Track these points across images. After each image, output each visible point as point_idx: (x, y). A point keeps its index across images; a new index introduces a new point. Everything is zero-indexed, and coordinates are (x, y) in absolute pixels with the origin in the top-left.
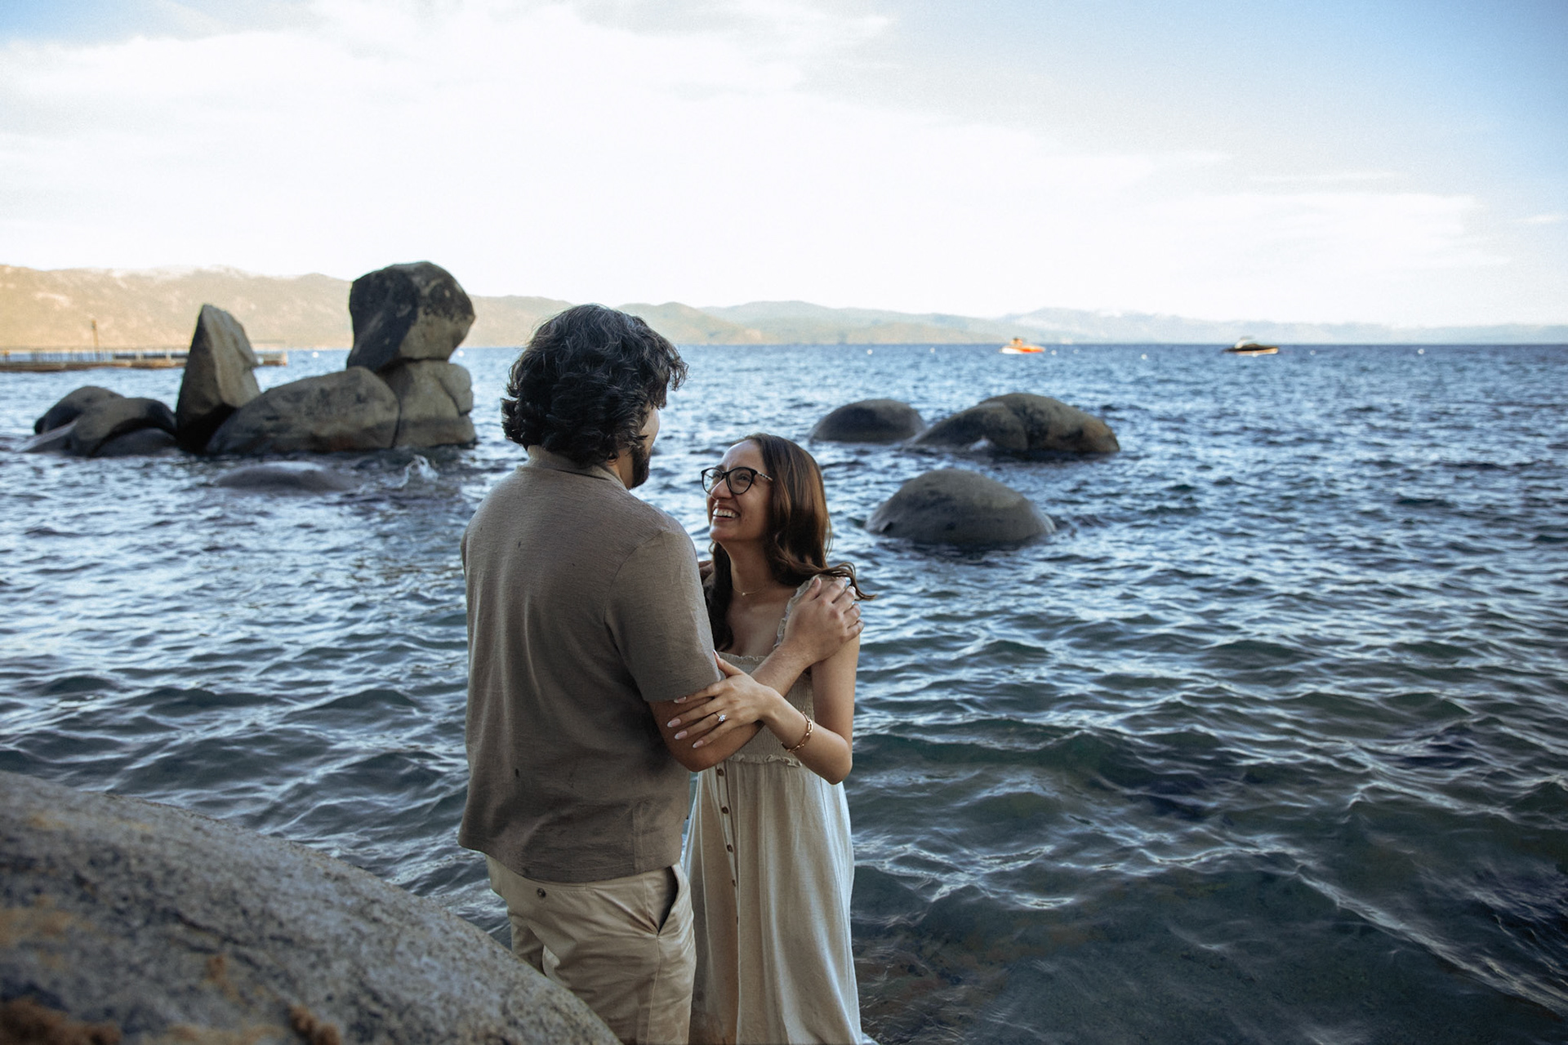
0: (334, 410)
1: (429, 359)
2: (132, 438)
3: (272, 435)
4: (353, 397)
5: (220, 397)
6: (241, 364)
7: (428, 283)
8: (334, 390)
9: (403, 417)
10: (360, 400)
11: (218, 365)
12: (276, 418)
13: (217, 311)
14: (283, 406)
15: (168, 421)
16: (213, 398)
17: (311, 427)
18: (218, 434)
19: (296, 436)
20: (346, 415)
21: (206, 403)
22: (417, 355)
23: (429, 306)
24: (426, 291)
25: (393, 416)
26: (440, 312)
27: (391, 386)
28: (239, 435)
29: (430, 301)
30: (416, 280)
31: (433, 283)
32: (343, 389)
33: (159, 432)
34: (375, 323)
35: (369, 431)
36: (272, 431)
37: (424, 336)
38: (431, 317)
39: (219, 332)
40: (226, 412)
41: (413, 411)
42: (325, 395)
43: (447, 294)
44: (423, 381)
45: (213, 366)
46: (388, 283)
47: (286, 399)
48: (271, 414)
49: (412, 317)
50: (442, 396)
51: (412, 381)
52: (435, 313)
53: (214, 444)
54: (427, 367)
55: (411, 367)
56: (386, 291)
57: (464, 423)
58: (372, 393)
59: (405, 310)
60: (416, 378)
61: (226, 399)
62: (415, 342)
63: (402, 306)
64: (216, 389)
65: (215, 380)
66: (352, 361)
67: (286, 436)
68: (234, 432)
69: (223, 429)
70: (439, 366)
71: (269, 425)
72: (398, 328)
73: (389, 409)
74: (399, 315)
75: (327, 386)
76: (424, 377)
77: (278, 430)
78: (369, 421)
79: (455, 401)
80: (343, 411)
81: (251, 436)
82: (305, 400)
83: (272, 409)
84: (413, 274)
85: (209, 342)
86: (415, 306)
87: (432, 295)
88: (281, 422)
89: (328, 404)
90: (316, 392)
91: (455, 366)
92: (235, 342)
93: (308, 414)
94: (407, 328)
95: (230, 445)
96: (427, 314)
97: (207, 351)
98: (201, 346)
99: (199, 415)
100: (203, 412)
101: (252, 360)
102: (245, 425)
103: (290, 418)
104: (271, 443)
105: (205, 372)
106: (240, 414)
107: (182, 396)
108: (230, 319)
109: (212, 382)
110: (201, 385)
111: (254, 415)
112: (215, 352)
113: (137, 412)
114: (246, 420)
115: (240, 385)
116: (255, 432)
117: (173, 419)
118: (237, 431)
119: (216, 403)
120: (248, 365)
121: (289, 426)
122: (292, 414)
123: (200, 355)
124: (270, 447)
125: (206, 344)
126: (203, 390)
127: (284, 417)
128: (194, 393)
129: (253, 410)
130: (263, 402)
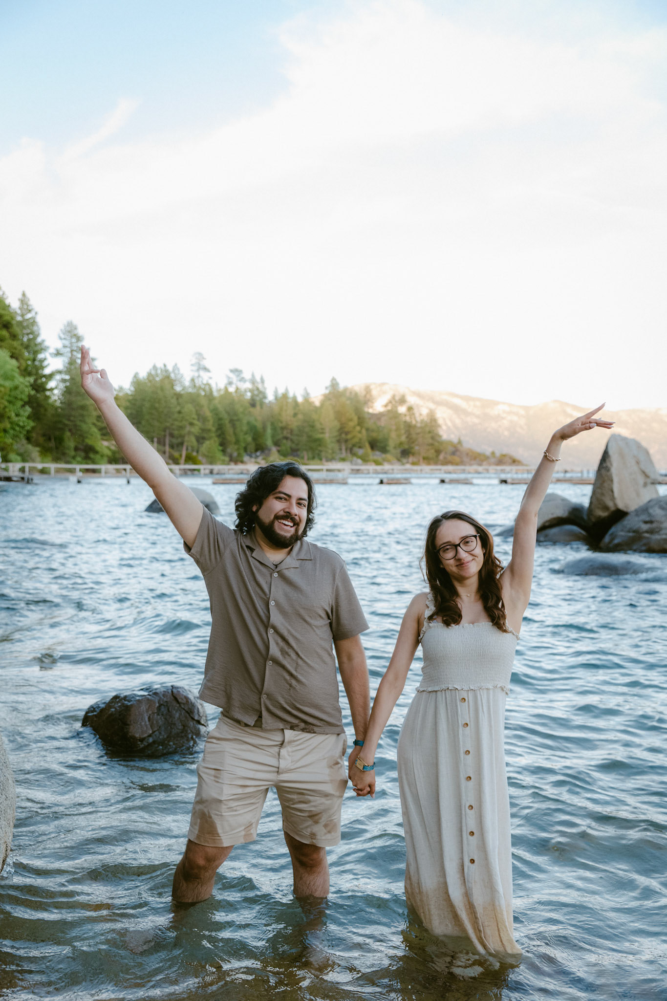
3: (646, 535)
5: (615, 505)
6: (641, 480)
11: (616, 479)
12: (651, 522)
13: (627, 440)
14: (657, 512)
15: (582, 518)
16: (610, 504)
18: (611, 531)
19: (664, 537)
21: (606, 508)
28: (622, 533)
33: (575, 528)
36: (647, 532)
39: (622, 455)
40: (619, 515)
45: (612, 481)
47: (662, 508)
48: (647, 519)
53: (607, 539)
61: (621, 506)
64: (613, 498)
65: (612, 491)
67: (656, 537)
68: (619, 532)
69: (613, 530)
71: (645, 527)
77: (651, 532)
81: (631, 534)
83: (650, 515)
85: (611, 465)
88: (654, 525)
92: (638, 463)
95: (616, 541)
97: (608, 469)
98: (604, 465)
99: (600, 517)
100: (604, 514)
101: (652, 476)
102: (628, 526)
103: (661, 523)
104: (644, 541)
105: (606, 485)
106: (628, 517)
107: (591, 503)
108: (639, 446)
109: (610, 493)
110: (603, 494)
111: (637, 519)
112: (614, 470)
113: (561, 513)
114: (631, 522)
115: (638, 495)
116: (634, 532)
117: (585, 517)
118: (622, 531)
119: (613, 508)
120: (649, 481)
121: (661, 529)
122: (663, 519)
123: (603, 472)
124: (645, 545)
125: (608, 464)
126: (603, 498)
127: (657, 521)
128: (599, 500)
129: (637, 515)
130: (645, 509)
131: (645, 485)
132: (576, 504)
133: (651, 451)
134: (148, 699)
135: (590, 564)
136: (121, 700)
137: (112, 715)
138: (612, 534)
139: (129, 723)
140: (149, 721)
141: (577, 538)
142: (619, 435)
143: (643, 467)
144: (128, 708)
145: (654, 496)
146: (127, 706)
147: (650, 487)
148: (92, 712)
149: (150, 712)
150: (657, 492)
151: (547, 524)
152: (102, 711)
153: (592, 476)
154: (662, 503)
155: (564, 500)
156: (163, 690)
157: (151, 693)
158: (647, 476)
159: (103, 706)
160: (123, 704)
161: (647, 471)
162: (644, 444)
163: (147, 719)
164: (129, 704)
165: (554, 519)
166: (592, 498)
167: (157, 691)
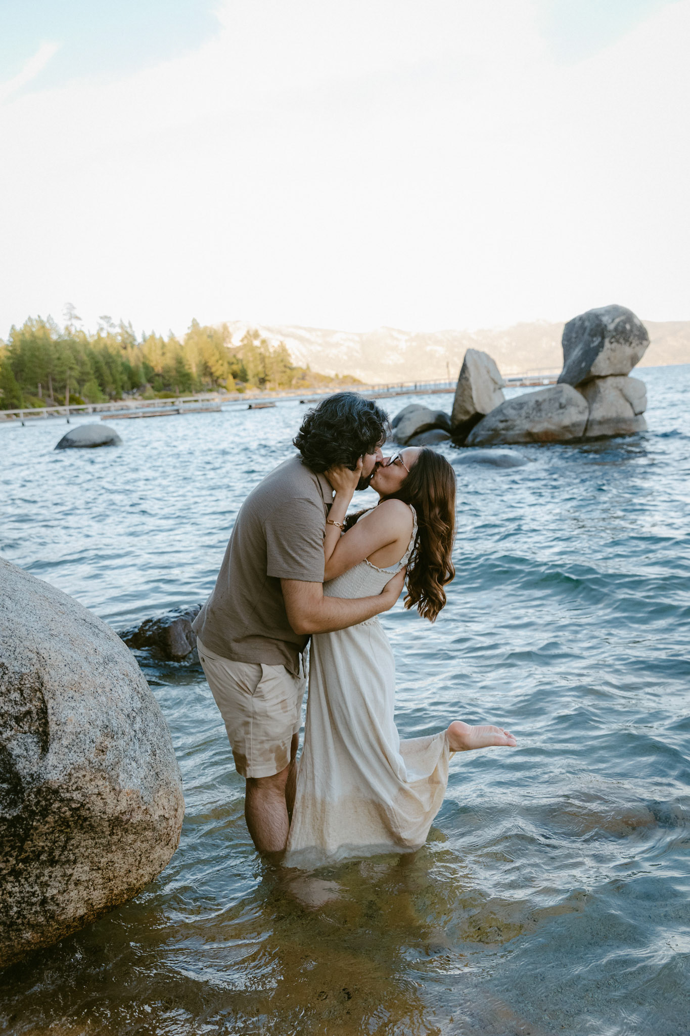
0: (543, 414)
1: (612, 375)
2: (425, 435)
3: (503, 432)
4: (557, 405)
5: (475, 409)
6: (492, 386)
7: (613, 321)
8: (544, 400)
9: (591, 418)
10: (561, 407)
11: (474, 387)
12: (506, 421)
13: (477, 352)
14: (511, 413)
15: (446, 423)
16: (471, 409)
17: (527, 426)
18: (472, 432)
19: (517, 432)
20: (551, 417)
21: (467, 412)
22: (603, 374)
23: (613, 337)
24: (611, 327)
25: (584, 417)
26: (622, 341)
27: (585, 397)
28: (483, 433)
29: (614, 334)
30: (605, 319)
31: (617, 320)
32: (550, 400)
33: (442, 431)
34: (577, 352)
35: (566, 428)
36: (503, 429)
37: (609, 359)
38: (615, 345)
39: (476, 366)
40: (478, 417)
41: (599, 413)
42: (538, 404)
43: (628, 327)
44: (607, 392)
45: (471, 389)
46: (587, 324)
47: (514, 408)
48: (503, 419)
49: (601, 345)
50: (622, 401)
51: (599, 392)
52: (618, 342)
53: (470, 438)
54: (610, 381)
55: (600, 383)
56: (585, 329)
57: (637, 421)
58: (570, 402)
59: (597, 341)
60: (602, 390)
61: (479, 410)
62: (601, 365)
63: (594, 339)
64: (473, 404)
65: (472, 398)
66: (561, 380)
67: (511, 433)
68: (481, 431)
69: (475, 430)
70: (621, 380)
71: (501, 425)
72: (591, 354)
73: (581, 413)
74: (592, 345)
75: (540, 399)
76: (607, 388)
77: (506, 429)
78: (567, 422)
79: (631, 404)
80: (550, 415)
81: (490, 433)
82: (525, 408)
83: (504, 415)
84: (603, 315)
85: (470, 375)
86: (603, 338)
87: (616, 329)
88: (509, 423)
89: (540, 410)
90: (532, 403)
91: (632, 378)
92: (488, 372)
93: (526, 417)
94: (597, 354)
95: (478, 440)
96: (611, 343)
97: (467, 379)
98: (464, 376)
99: (462, 420)
100: (465, 418)
101: (500, 383)
102: (487, 426)
103: (514, 421)
104: (502, 437)
105: (466, 393)
106: (486, 419)
107: (454, 410)
108: (488, 357)
109: (470, 399)
110: (464, 401)
111: (494, 419)
112: (472, 380)
113: (429, 420)
114: (488, 423)
115: (490, 399)
116: (493, 430)
117: (450, 423)
118: (483, 430)
119: (472, 412)
120: (497, 387)
121: (514, 426)
122: (516, 418)
123: (463, 382)
124: (502, 440)
125: (467, 375)
126: (465, 404)
127: (512, 420)
128: (461, 406)
129: (493, 416)
130: (499, 411)
131: (495, 390)
134: (182, 620)
136: (156, 623)
137: (150, 636)
138: (474, 434)
139: (170, 643)
140: (187, 639)
141: (444, 439)
142: (473, 350)
143: (492, 375)
144: (166, 630)
145: (502, 401)
146: (165, 629)
147: (498, 391)
149: (187, 631)
150: (503, 396)
151: (419, 430)
153: (454, 387)
154: (514, 404)
155: (425, 409)
156: (192, 609)
157: (183, 614)
158: (496, 383)
159: (136, 630)
160: (159, 628)
161: (495, 378)
163: (185, 638)
164: (167, 626)
165: (424, 425)
166: (454, 405)
167: (188, 611)
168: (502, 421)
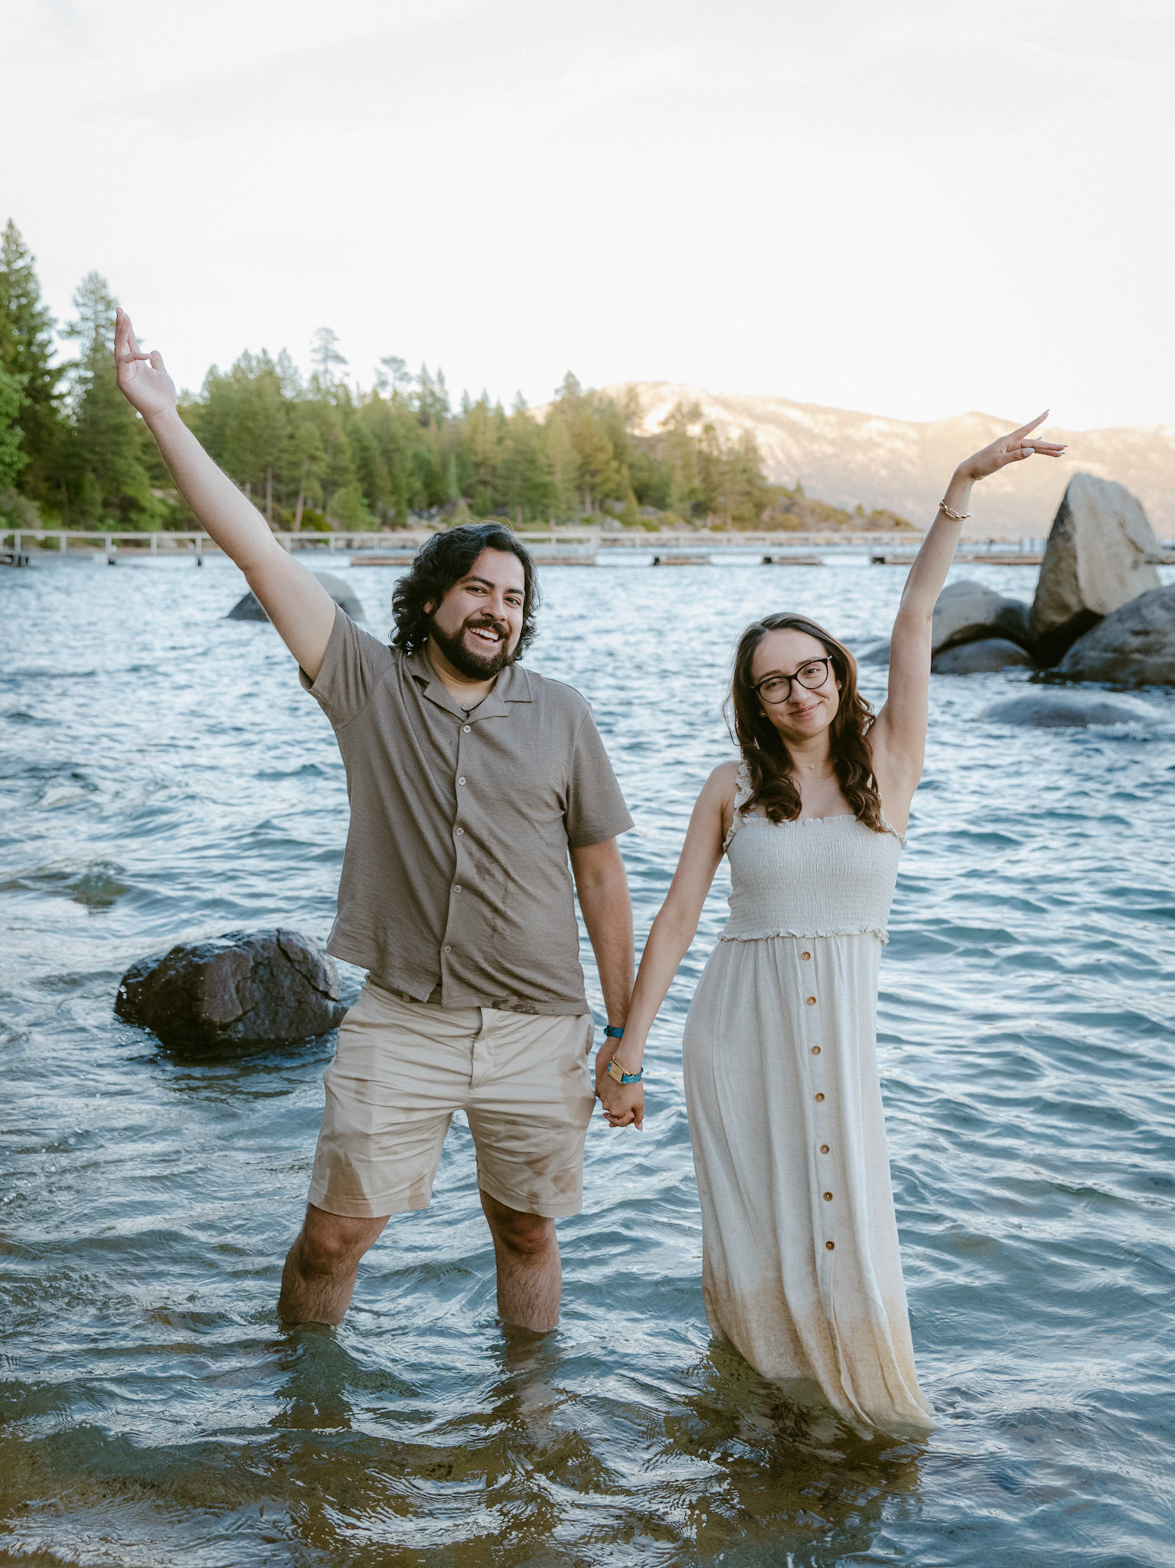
2: (968, 649)
3: (1138, 656)
5: (1081, 601)
6: (1128, 557)
11: (1082, 555)
12: (1146, 633)
13: (1101, 483)
14: (1158, 615)
15: (1021, 627)
16: (1072, 601)
18: (1072, 650)
19: (1171, 659)
21: (1064, 607)
28: (1092, 654)
33: (1006, 644)
36: (1138, 651)
39: (1093, 512)
40: (1088, 620)
45: (1075, 558)
47: (1167, 608)
48: (1139, 627)
53: (1065, 666)
61: (1091, 603)
64: (1077, 590)
65: (1076, 577)
67: (1155, 660)
68: (1088, 650)
69: (1077, 647)
71: (1135, 642)
77: (1146, 650)
81: (1109, 655)
83: (1143, 619)
85: (1074, 528)
88: (1152, 638)
92: (1122, 525)
95: (1083, 667)
97: (1068, 537)
98: (1062, 530)
99: (1053, 623)
100: (1060, 619)
101: (1150, 549)
102: (1105, 641)
103: (1165, 634)
104: (1134, 668)
105: (1064, 565)
106: (1105, 625)
107: (1037, 598)
108: (1124, 494)
109: (1072, 580)
110: (1058, 583)
111: (1119, 627)
112: (1079, 540)
113: (982, 616)
114: (1108, 633)
115: (1123, 583)
116: (1115, 650)
117: (1026, 624)
118: (1093, 649)
119: (1076, 608)
120: (1142, 558)
121: (1164, 646)
122: (1168, 627)
123: (1060, 541)
124: (1134, 674)
125: (1068, 528)
126: (1060, 590)
127: (1158, 632)
128: (1050, 593)
129: (1120, 620)
130: (1134, 610)
131: (1135, 565)
132: (1009, 601)
133: (1147, 505)
134: (235, 953)
135: (1035, 709)
136: (187, 955)
137: (169, 982)
138: (1075, 655)
139: (200, 995)
140: (238, 992)
141: (1013, 661)
142: (1089, 476)
143: (1132, 535)
144: (199, 970)
145: (1152, 586)
146: (198, 966)
147: (1144, 569)
148: (135, 976)
149: (240, 977)
150: (1157, 578)
151: (957, 637)
152: (153, 974)
153: (1039, 549)
154: (1166, 598)
155: (987, 593)
156: (261, 936)
157: (240, 943)
158: (1139, 549)
159: (154, 965)
160: (190, 962)
161: (1139, 541)
162: (1134, 490)
163: (233, 990)
164: (201, 962)
165: (972, 628)
166: (1038, 590)
167: (252, 939)
168: (1136, 633)
